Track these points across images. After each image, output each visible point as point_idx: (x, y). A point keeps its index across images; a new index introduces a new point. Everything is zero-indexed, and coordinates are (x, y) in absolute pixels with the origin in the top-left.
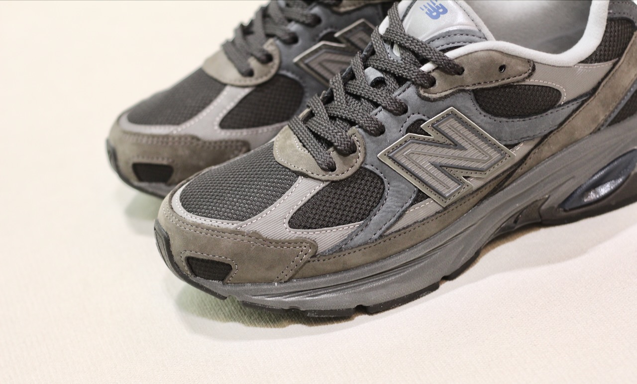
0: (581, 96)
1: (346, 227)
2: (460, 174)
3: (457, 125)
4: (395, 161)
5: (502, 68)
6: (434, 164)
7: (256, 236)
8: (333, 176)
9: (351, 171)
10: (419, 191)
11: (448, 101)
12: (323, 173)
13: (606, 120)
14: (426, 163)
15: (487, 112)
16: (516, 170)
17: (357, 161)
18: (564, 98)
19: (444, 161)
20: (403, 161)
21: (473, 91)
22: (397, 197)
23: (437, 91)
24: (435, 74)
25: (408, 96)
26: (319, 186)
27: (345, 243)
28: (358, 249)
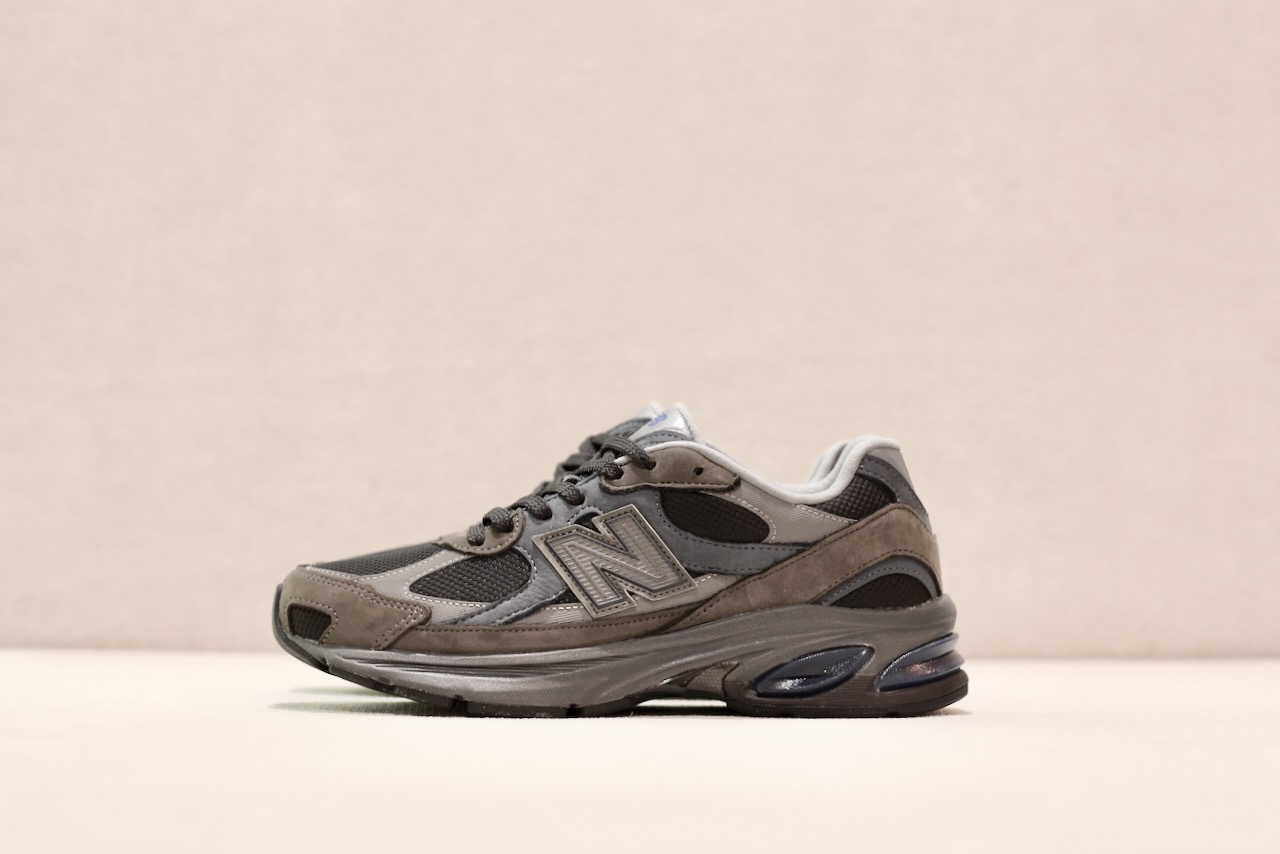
0: (796, 544)
1: (465, 603)
2: (626, 587)
3: (634, 527)
5: (699, 471)
6: (594, 566)
7: (371, 590)
8: (478, 550)
9: (499, 548)
10: (569, 590)
11: (630, 497)
12: (469, 546)
13: (830, 592)
14: (585, 561)
15: (673, 522)
16: (697, 608)
17: (508, 539)
18: (773, 537)
19: (608, 566)
20: (559, 551)
21: (662, 490)
22: (540, 588)
23: (622, 484)
24: (626, 468)
25: (590, 487)
26: (458, 558)
27: (463, 619)
28: (476, 628)
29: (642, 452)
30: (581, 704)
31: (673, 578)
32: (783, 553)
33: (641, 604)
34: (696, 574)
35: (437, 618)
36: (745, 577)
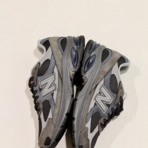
10: (51, 94)
30: (71, 94)
31: (53, 76)
32: (53, 57)
33: (56, 82)
34: (53, 72)
35: (51, 117)
36: (56, 64)
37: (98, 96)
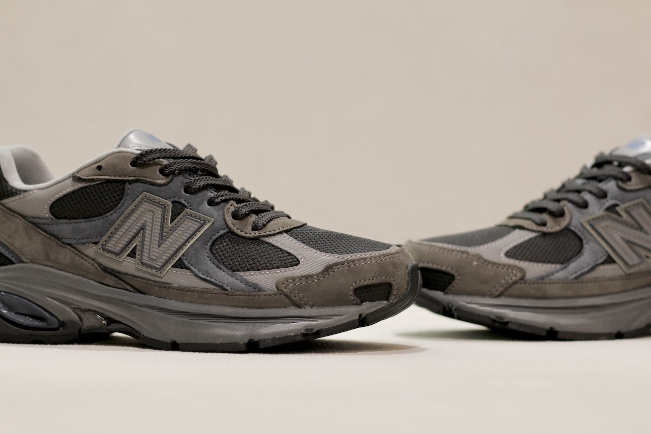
1: (549, 266)
3: (644, 213)
4: (594, 228)
6: (623, 239)
7: (479, 257)
8: (544, 229)
9: (558, 228)
10: (609, 256)
11: (640, 193)
12: (537, 226)
14: (617, 236)
17: (564, 223)
19: (632, 239)
20: (600, 230)
22: (592, 254)
23: (632, 185)
24: (633, 176)
25: (610, 186)
26: (531, 235)
27: (548, 276)
28: (558, 282)
29: (644, 164)
35: (529, 276)
37: (146, 260)
